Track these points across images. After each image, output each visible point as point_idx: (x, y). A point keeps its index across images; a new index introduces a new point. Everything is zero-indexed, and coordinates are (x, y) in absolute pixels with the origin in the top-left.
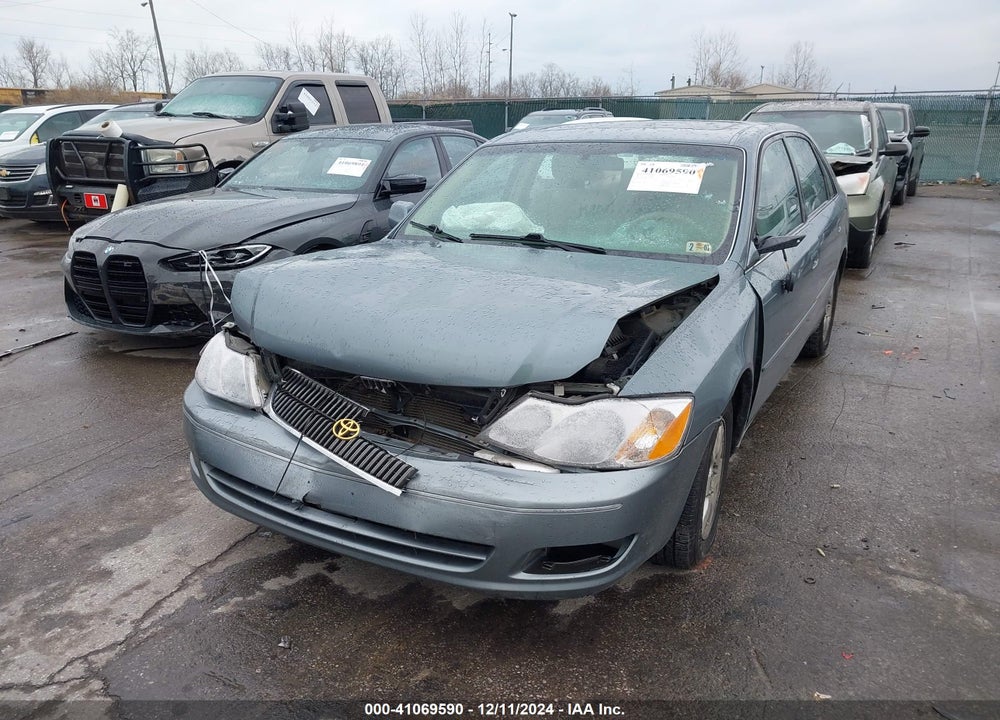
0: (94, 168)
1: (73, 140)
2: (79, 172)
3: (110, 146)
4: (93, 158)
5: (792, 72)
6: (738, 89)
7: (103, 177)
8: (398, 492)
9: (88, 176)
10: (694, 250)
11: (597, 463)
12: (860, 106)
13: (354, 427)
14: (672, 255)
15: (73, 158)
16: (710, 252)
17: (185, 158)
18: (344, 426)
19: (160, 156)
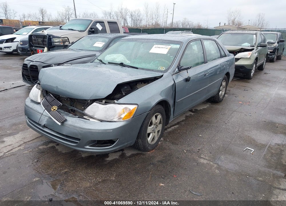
0: (40, 43)
1: (35, 35)
2: (36, 43)
3: (44, 37)
4: (40, 40)
5: (257, 22)
6: (240, 26)
7: (42, 45)
8: (60, 124)
9: (38, 45)
10: (160, 69)
11: (109, 120)
12: (255, 32)
13: (56, 108)
14: (154, 70)
15: (35, 40)
16: (164, 70)
17: (63, 41)
18: (54, 108)
19: (56, 40)
